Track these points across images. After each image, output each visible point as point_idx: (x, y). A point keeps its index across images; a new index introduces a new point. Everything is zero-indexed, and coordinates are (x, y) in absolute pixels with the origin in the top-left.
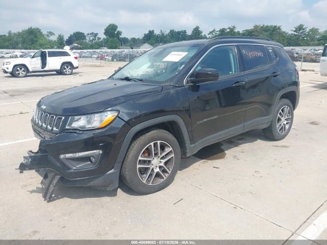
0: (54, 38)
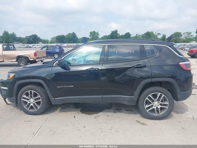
0: (160, 37)
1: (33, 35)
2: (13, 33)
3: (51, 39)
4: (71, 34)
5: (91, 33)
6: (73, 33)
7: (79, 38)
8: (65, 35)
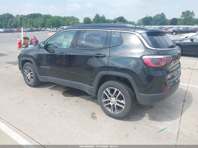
1: (120, 17)
2: (103, 16)
3: (138, 21)
4: (159, 15)
5: (183, 13)
6: (162, 14)
7: (168, 20)
8: (152, 17)
